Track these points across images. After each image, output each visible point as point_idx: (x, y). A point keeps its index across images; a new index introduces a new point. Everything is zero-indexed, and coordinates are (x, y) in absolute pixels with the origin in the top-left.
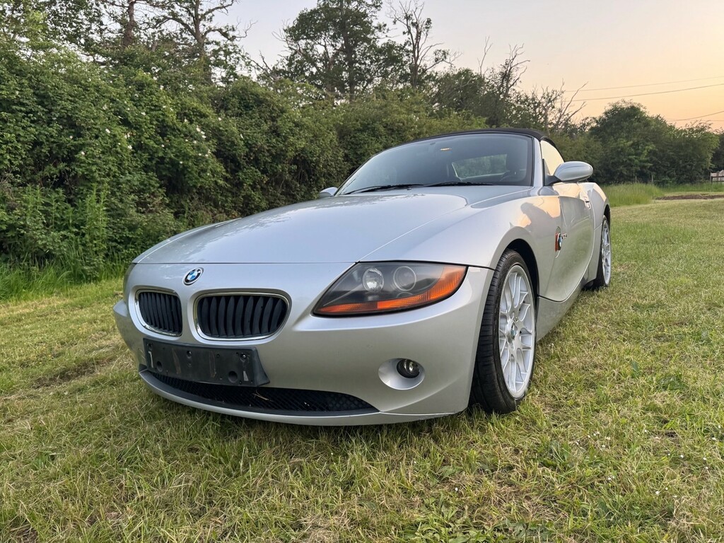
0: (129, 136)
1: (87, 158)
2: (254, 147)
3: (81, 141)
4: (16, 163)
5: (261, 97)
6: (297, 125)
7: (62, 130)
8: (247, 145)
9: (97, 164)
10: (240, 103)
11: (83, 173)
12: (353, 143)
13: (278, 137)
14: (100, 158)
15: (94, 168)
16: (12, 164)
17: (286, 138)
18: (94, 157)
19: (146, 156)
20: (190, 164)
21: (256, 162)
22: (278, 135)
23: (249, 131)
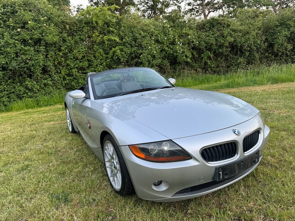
0: (159, 47)
1: (143, 56)
2: (209, 44)
3: (143, 51)
4: (125, 60)
5: (219, 21)
6: (234, 31)
7: (139, 48)
8: (206, 43)
9: (145, 58)
10: (210, 25)
11: (141, 61)
12: (272, 33)
13: (224, 37)
14: (146, 56)
15: (144, 60)
16: (124, 60)
17: (226, 37)
18: (144, 56)
19: (165, 53)
20: (178, 55)
21: (210, 50)
22: (223, 37)
23: (208, 37)
